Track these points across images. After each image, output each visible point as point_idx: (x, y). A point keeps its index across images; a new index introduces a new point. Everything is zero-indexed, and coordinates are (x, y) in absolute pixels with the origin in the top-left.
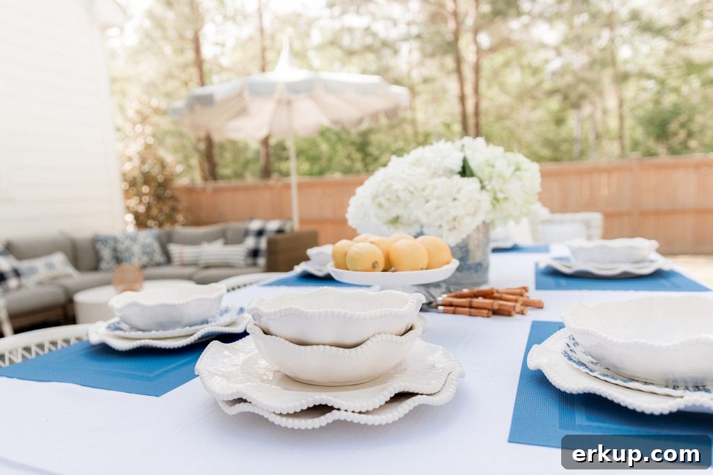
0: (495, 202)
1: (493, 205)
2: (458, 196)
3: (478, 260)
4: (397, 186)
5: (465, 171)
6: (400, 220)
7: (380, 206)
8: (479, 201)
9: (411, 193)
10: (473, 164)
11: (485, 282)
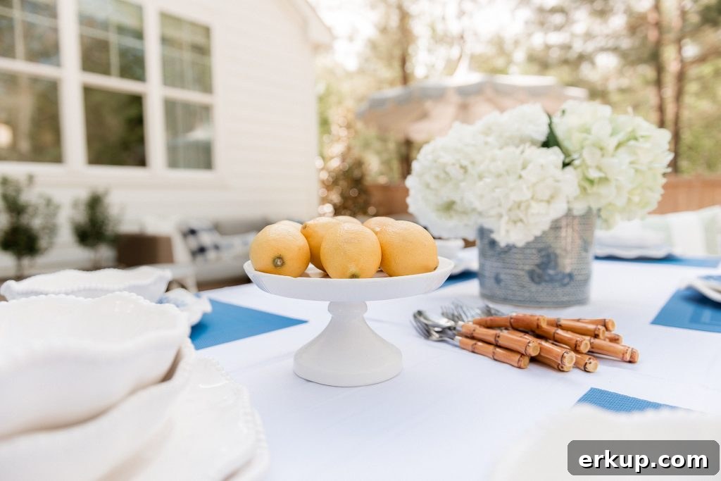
0: (587, 185)
1: (584, 189)
2: (524, 173)
3: (568, 270)
4: (447, 158)
5: (550, 142)
6: (455, 207)
7: (428, 186)
8: (557, 181)
9: (464, 168)
10: (560, 133)
11: (581, 302)
